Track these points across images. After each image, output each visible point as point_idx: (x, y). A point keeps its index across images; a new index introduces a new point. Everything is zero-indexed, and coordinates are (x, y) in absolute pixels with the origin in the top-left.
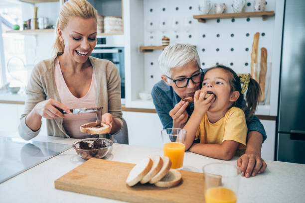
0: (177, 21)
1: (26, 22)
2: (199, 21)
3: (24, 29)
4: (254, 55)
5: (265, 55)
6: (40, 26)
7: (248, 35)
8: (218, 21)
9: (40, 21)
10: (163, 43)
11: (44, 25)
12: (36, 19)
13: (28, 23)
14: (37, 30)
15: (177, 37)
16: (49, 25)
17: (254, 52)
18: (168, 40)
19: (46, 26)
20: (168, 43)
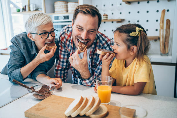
0: (113, 3)
1: (24, 7)
2: (126, 3)
3: (23, 11)
4: (161, 24)
5: (169, 24)
6: (31, 9)
7: (158, 11)
8: (139, 3)
9: (31, 6)
10: (104, 18)
11: (33, 8)
12: (29, 5)
13: (25, 8)
14: (30, 12)
15: (113, 14)
16: (36, 8)
17: (162, 22)
18: (107, 16)
19: (35, 9)
20: (107, 18)
